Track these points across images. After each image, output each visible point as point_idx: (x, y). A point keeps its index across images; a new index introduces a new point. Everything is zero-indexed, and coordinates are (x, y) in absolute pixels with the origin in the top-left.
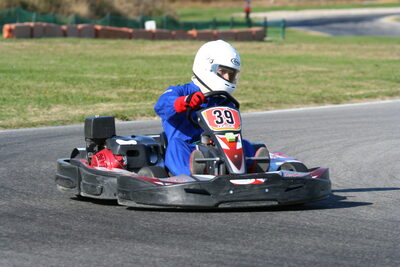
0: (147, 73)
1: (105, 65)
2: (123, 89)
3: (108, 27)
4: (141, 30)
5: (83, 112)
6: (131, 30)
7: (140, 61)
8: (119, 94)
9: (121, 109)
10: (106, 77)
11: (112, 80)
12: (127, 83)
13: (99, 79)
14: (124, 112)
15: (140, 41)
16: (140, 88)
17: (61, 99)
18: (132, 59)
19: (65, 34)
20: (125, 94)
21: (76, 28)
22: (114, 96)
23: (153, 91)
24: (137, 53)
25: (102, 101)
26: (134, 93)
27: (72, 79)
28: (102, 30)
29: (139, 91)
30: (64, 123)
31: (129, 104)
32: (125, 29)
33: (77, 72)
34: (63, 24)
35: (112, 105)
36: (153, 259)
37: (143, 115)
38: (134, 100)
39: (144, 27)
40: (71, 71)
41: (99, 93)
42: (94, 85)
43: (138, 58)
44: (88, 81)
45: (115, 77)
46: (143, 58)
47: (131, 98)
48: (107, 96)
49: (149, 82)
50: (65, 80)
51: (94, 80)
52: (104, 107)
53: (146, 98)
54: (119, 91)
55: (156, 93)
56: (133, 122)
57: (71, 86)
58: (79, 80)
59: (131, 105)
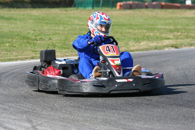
0: (188, 25)
1: (167, 21)
2: (176, 33)
3: (168, 4)
4: (184, 5)
5: (156, 44)
6: (179, 5)
7: (184, 19)
8: (174, 36)
9: (175, 43)
10: (167, 27)
11: (170, 29)
12: (178, 30)
13: (164, 29)
14: (176, 44)
15: (184, 10)
16: (184, 33)
17: (146, 38)
18: (180, 18)
19: (147, 7)
20: (177, 35)
21: (152, 4)
22: (171, 36)
23: (190, 34)
24: (183, 16)
25: (166, 39)
26: (181, 35)
27: (151, 29)
28: (165, 5)
29: (184, 34)
30: (147, 50)
31: (179, 40)
32: (176, 4)
33: (153, 25)
34: (146, 2)
35: (170, 41)
36: (192, 115)
37: (185, 46)
38: (181, 39)
39: (185, 3)
40: (150, 25)
41: (164, 35)
42: (162, 31)
43: (183, 18)
44: (158, 29)
45: (172, 27)
46: (185, 18)
47: (180, 37)
48: (168, 36)
49: (188, 30)
50: (147, 29)
51: (161, 29)
52: (166, 42)
53: (187, 37)
54: (174, 34)
55: (192, 35)
56: (181, 49)
57: (150, 32)
58: (154, 29)
59: (179, 41)
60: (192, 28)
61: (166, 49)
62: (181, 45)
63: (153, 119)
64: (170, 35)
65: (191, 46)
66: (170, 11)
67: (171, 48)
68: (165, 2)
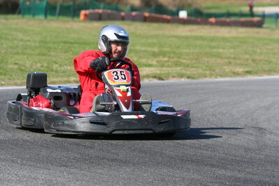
0: (178, 47)
1: (150, 41)
2: (161, 58)
3: (154, 15)
4: (176, 17)
6: (169, 17)
7: (174, 39)
8: (158, 62)
9: (159, 72)
10: (149, 49)
11: (154, 52)
12: (164, 54)
13: (144, 51)
14: (160, 74)
15: (175, 25)
16: (173, 58)
18: (168, 37)
19: (123, 19)
20: (162, 61)
21: (131, 15)
22: (154, 63)
23: (181, 60)
24: (172, 33)
25: (146, 66)
26: (168, 61)
28: (149, 17)
29: (172, 60)
31: (164, 68)
32: (165, 16)
34: (121, 11)
35: (152, 69)
37: (174, 77)
38: (169, 66)
39: (178, 15)
41: (144, 61)
42: (142, 55)
43: (173, 36)
44: (136, 52)
45: (156, 50)
46: (176, 37)
47: (166, 64)
48: (150, 62)
49: (179, 53)
51: (141, 51)
52: (147, 71)
53: (177, 64)
55: (184, 61)
56: (167, 81)
59: (165, 70)
60: (184, 51)
61: (146, 81)
62: (168, 76)
64: (153, 60)
65: (182, 77)
66: (155, 25)
67: (152, 79)
68: (150, 12)
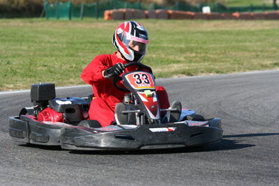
0: (205, 43)
1: (176, 37)
2: (188, 54)
3: (177, 12)
4: (199, 13)
5: (160, 70)
6: (193, 14)
7: (200, 34)
8: (185, 58)
9: (187, 68)
10: (176, 46)
11: (181, 48)
12: (191, 50)
13: (172, 48)
14: (189, 70)
15: (199, 21)
16: (200, 53)
18: (194, 33)
19: (147, 17)
20: (190, 57)
21: (155, 13)
22: (182, 59)
23: (209, 55)
24: (198, 29)
25: (174, 62)
26: (196, 57)
27: (153, 48)
28: (173, 14)
29: (200, 55)
31: (193, 64)
32: (189, 13)
33: (155, 43)
34: (146, 9)
35: (181, 65)
37: (203, 72)
38: (196, 62)
39: (201, 10)
41: (171, 57)
42: (169, 51)
43: (198, 32)
44: (164, 49)
45: (183, 46)
46: (201, 32)
47: (194, 60)
48: (178, 58)
49: (206, 49)
51: (168, 48)
52: (175, 67)
53: (204, 60)
54: (186, 55)
55: (212, 56)
56: (195, 77)
57: (152, 52)
58: (158, 48)
59: (194, 66)
60: (211, 46)
61: (175, 77)
62: (196, 71)
63: (156, 178)
64: (180, 56)
65: (210, 72)
66: (180, 22)
67: (180, 75)
68: (173, 9)
